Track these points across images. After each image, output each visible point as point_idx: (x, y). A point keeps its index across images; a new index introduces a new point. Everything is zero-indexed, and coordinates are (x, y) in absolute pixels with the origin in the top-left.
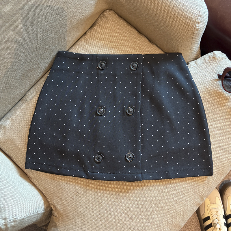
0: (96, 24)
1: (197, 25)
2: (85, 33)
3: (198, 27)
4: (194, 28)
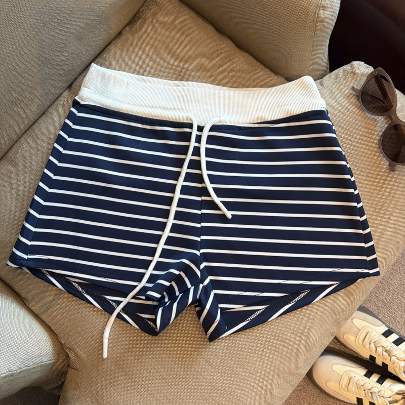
0: (139, 18)
1: (322, 12)
2: (120, 34)
4: (317, 19)
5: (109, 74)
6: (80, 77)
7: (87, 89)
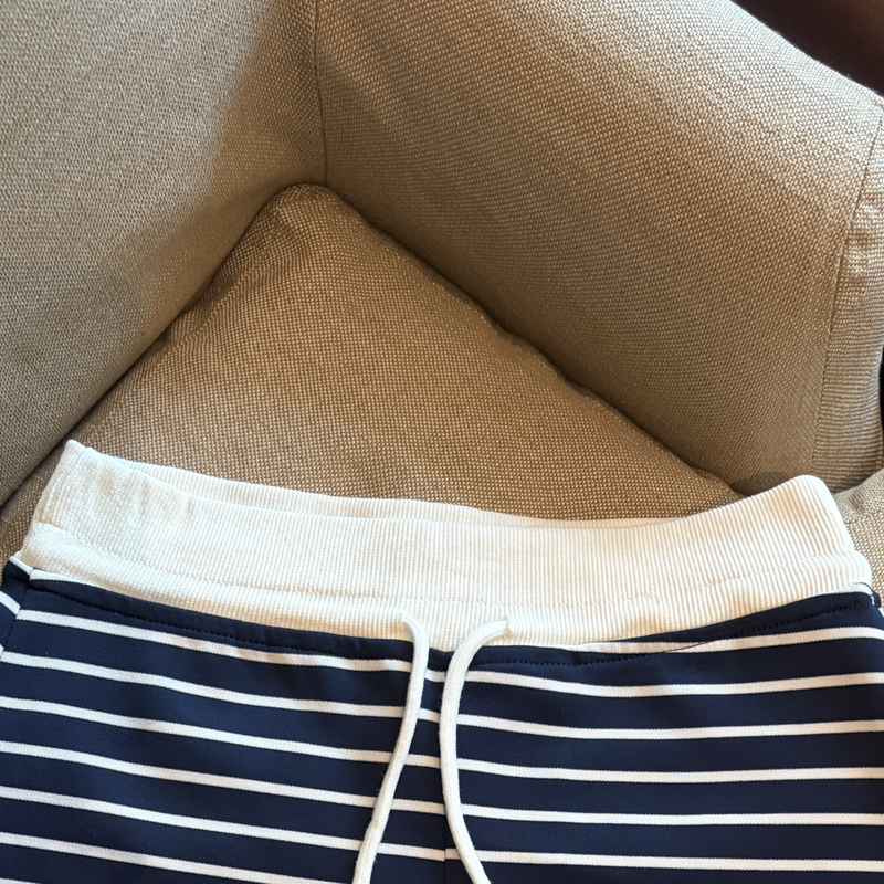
0: (229, 284)
1: (855, 255)
2: (164, 337)
3: (858, 270)
4: (839, 277)
5: (127, 475)
6: (29, 488)
7: (52, 528)
